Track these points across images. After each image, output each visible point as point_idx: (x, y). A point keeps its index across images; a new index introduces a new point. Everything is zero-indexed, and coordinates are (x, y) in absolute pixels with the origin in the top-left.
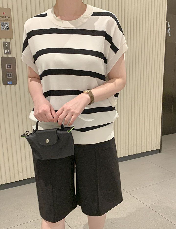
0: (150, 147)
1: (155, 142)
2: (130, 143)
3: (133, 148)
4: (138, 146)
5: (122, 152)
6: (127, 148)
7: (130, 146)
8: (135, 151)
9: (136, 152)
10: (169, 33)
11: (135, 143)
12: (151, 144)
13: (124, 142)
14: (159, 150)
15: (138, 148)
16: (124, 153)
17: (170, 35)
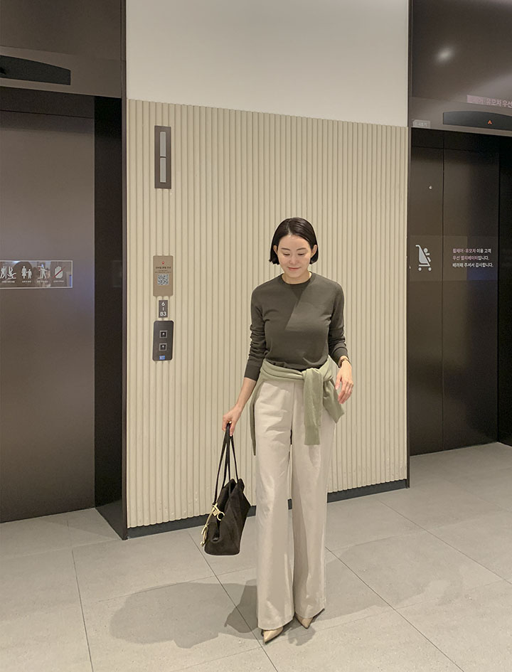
0: (387, 475)
1: (397, 463)
2: (349, 465)
3: (354, 474)
4: (364, 472)
5: (335, 482)
6: (345, 475)
7: (349, 470)
8: (359, 480)
9: (361, 483)
10: (429, 265)
11: (359, 464)
12: (390, 468)
13: (339, 460)
14: (404, 482)
15: (363, 476)
16: (340, 483)
17: (430, 269)
